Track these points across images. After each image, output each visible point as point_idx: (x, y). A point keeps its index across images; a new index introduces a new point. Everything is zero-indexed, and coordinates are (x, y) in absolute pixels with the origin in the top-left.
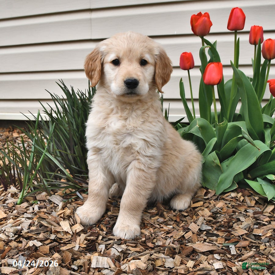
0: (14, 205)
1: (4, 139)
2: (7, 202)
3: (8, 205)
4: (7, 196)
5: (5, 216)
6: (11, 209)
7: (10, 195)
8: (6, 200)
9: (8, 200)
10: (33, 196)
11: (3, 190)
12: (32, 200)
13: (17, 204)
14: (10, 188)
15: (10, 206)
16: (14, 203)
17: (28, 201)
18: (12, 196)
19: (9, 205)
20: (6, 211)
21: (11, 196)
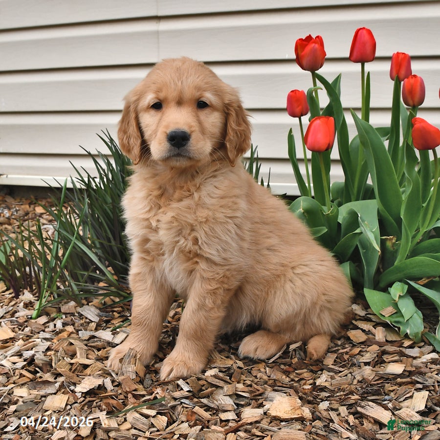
0: (27, 319)
1: (21, 215)
2: (17, 315)
3: (18, 319)
4: (18, 306)
5: (12, 335)
6: (21, 326)
7: (22, 304)
8: (16, 312)
9: (19, 312)
10: (57, 306)
11: (13, 297)
12: (55, 312)
13: (31, 318)
14: (24, 294)
15: (21, 321)
16: (27, 316)
17: (48, 314)
18: (25, 306)
19: (20, 319)
20: (14, 328)
21: (23, 306)
